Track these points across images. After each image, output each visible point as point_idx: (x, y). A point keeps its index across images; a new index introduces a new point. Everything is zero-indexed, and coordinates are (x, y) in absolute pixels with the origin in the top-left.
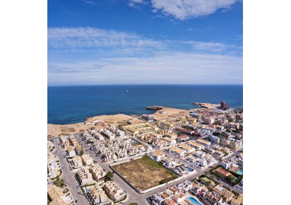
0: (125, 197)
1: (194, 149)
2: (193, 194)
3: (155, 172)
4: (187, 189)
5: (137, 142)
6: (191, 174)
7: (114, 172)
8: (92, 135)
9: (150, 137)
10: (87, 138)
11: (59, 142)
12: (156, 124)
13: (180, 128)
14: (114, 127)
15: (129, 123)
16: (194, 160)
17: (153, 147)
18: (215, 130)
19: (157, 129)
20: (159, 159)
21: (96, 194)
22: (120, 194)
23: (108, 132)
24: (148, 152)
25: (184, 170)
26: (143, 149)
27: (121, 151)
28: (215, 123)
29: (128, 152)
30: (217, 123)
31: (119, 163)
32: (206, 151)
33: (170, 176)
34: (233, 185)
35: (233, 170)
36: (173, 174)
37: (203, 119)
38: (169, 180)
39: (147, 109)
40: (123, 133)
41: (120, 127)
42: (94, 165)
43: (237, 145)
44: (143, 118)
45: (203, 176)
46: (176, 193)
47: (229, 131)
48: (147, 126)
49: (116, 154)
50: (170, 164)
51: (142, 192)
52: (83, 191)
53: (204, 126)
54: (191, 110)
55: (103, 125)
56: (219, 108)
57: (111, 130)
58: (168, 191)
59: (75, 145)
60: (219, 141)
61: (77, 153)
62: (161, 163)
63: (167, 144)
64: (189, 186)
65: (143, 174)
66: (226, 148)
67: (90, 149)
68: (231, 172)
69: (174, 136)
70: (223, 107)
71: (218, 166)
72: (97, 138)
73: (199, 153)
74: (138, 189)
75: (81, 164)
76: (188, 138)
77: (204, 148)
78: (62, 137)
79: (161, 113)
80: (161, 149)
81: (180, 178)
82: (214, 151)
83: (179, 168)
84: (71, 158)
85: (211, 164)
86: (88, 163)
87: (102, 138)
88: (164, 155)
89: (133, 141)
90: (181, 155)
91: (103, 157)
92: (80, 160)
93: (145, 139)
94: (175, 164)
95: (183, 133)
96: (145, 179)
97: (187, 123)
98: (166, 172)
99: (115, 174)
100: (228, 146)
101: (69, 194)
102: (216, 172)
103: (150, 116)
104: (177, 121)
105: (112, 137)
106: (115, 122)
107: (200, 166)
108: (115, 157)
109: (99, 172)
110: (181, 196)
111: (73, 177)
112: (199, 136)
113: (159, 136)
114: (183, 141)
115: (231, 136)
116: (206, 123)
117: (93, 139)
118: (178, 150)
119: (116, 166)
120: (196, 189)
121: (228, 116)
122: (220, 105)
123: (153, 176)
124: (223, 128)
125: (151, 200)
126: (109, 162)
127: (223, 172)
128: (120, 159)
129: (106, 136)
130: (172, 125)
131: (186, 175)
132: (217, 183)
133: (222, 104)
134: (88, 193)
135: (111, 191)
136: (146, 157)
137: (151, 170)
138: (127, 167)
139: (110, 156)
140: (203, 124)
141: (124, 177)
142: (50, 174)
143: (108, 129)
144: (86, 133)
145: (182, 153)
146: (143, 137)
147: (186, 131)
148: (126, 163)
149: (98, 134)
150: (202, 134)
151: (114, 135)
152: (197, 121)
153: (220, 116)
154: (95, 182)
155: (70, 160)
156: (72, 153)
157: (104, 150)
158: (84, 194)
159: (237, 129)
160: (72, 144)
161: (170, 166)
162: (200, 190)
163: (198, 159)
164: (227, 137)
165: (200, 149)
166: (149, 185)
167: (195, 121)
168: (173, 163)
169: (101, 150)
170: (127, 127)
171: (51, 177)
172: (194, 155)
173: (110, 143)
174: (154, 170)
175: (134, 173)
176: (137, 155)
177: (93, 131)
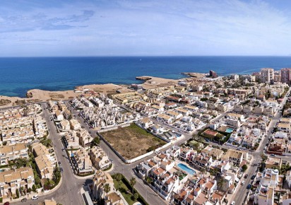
0: (110, 166)
1: (181, 115)
2: (182, 160)
3: (143, 140)
4: (175, 156)
5: (126, 110)
6: (179, 139)
7: (101, 139)
8: (82, 102)
9: (138, 105)
10: (77, 105)
11: (46, 106)
12: (145, 93)
13: (168, 96)
14: (103, 96)
15: (119, 92)
16: (182, 125)
17: (142, 115)
18: (203, 96)
19: (145, 98)
20: (147, 126)
21: (81, 158)
22: (106, 162)
23: (97, 100)
24: (137, 119)
25: (171, 136)
26: (131, 116)
27: (109, 117)
28: (204, 90)
29: (116, 119)
30: (206, 89)
31: (106, 130)
32: (194, 116)
33: (157, 143)
34: (222, 143)
35: (221, 129)
36: (161, 141)
37: (191, 87)
38: (157, 147)
39: (137, 79)
40: (112, 101)
41: (109, 96)
42: (81, 129)
43: (225, 107)
44: (133, 87)
45: (191, 140)
46: (164, 160)
47: (217, 96)
48: (136, 95)
49: (104, 121)
50: (158, 130)
51: (129, 161)
52: (68, 154)
53: (192, 94)
54: (180, 80)
55: (93, 94)
56: (207, 76)
57: (100, 99)
58: (155, 158)
59: (63, 110)
60: (206, 106)
61: (65, 117)
62: (148, 130)
63: (155, 112)
64: (177, 151)
65: (130, 142)
66: (214, 111)
67: (79, 115)
68: (219, 132)
69: (162, 105)
70: (211, 75)
71: (206, 128)
72: (86, 105)
73: (186, 118)
74: (124, 158)
75: (68, 128)
76: (176, 105)
77: (191, 113)
78: (50, 102)
79: (150, 83)
80: (149, 117)
81: (168, 145)
82: (201, 115)
83: (167, 134)
84: (59, 122)
85: (200, 127)
86: (76, 128)
87: (91, 105)
88: (151, 122)
89: (122, 110)
90: (168, 122)
91: (92, 123)
92: (69, 123)
93: (133, 107)
94: (163, 130)
95: (171, 101)
96: (132, 148)
97: (175, 91)
98: (154, 140)
99: (102, 141)
100: (216, 109)
101: (53, 155)
102: (205, 134)
103: (139, 85)
104: (165, 90)
105: (101, 105)
106: (105, 91)
107: (188, 130)
108: (103, 124)
109: (86, 137)
110: (169, 163)
111: (60, 140)
112: (187, 102)
113: (147, 105)
114: (171, 108)
115: (219, 100)
116: (195, 90)
117: (83, 106)
118: (165, 117)
119: (103, 133)
120: (185, 153)
121: (216, 83)
122: (209, 74)
123: (140, 144)
124: (211, 94)
125: (138, 171)
126: (96, 129)
127: (211, 133)
128: (108, 126)
129: (96, 104)
130: (160, 94)
131: (174, 141)
132: (205, 145)
133: (211, 73)
134: (73, 157)
135: (97, 157)
136: (134, 124)
137: (138, 138)
138: (114, 134)
139: (98, 123)
140: (191, 91)
141: (111, 145)
142: (37, 133)
143: (97, 97)
144: (75, 100)
145: (170, 119)
146: (132, 106)
147: (174, 98)
148: (114, 131)
149: (87, 101)
150: (189, 101)
151: (103, 103)
152: (185, 89)
153: (208, 83)
154: (80, 147)
155: (57, 123)
156: (60, 117)
157: (92, 116)
158: (68, 158)
159: (225, 94)
160: (60, 109)
161: (158, 133)
162: (188, 153)
163: (186, 124)
164: (215, 101)
165: (187, 114)
166: (136, 154)
167: (183, 89)
168: (160, 130)
169: (90, 116)
170: (116, 96)
171: (38, 136)
172: (181, 121)
173: (99, 111)
174: (142, 138)
175: (121, 141)
176: (125, 123)
177: (83, 98)
